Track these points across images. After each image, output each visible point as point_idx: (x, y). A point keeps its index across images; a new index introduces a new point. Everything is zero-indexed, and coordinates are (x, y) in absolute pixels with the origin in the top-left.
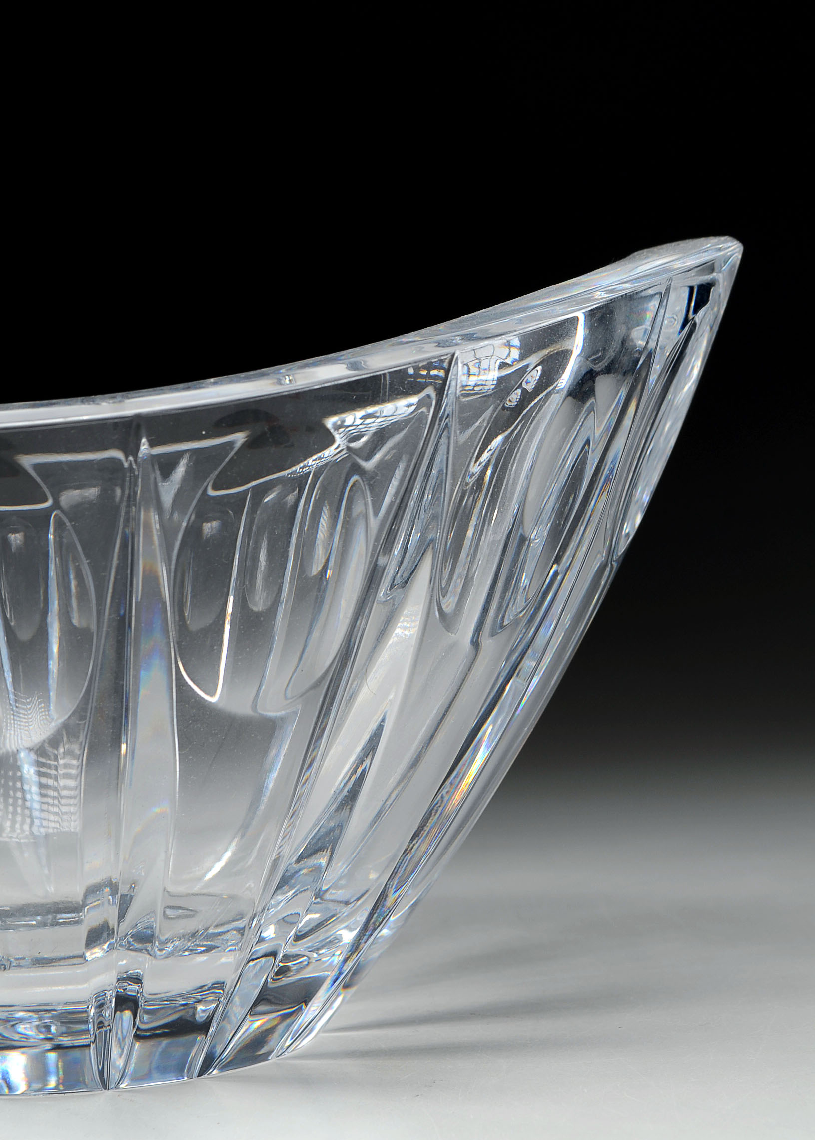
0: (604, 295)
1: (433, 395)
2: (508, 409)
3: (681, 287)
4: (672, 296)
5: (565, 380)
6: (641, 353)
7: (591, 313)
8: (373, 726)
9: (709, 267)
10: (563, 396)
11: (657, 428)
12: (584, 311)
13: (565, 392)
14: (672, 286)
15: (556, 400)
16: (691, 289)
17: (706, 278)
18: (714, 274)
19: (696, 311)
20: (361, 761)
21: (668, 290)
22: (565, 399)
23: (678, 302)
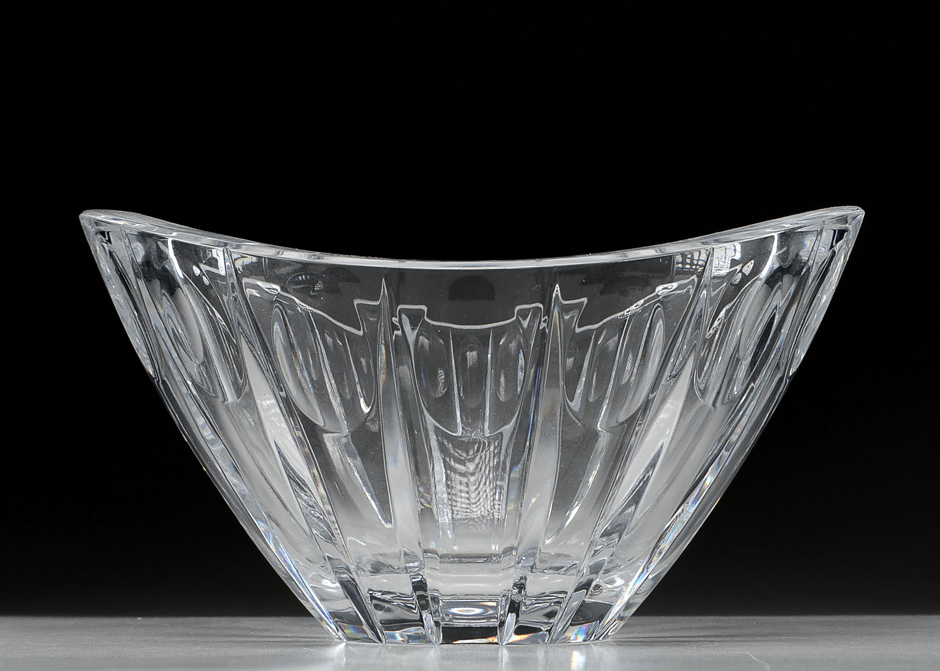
0: (788, 225)
1: (696, 280)
2: (733, 285)
3: (829, 229)
4: (824, 233)
5: (764, 273)
6: (805, 263)
7: (781, 235)
8: (656, 450)
9: (844, 219)
10: (763, 283)
11: (810, 316)
12: (778, 233)
13: (763, 281)
14: (824, 228)
15: (759, 284)
16: (835, 231)
17: (843, 226)
18: (847, 225)
19: (837, 242)
20: (647, 471)
21: (821, 231)
22: (763, 284)
23: (827, 236)
